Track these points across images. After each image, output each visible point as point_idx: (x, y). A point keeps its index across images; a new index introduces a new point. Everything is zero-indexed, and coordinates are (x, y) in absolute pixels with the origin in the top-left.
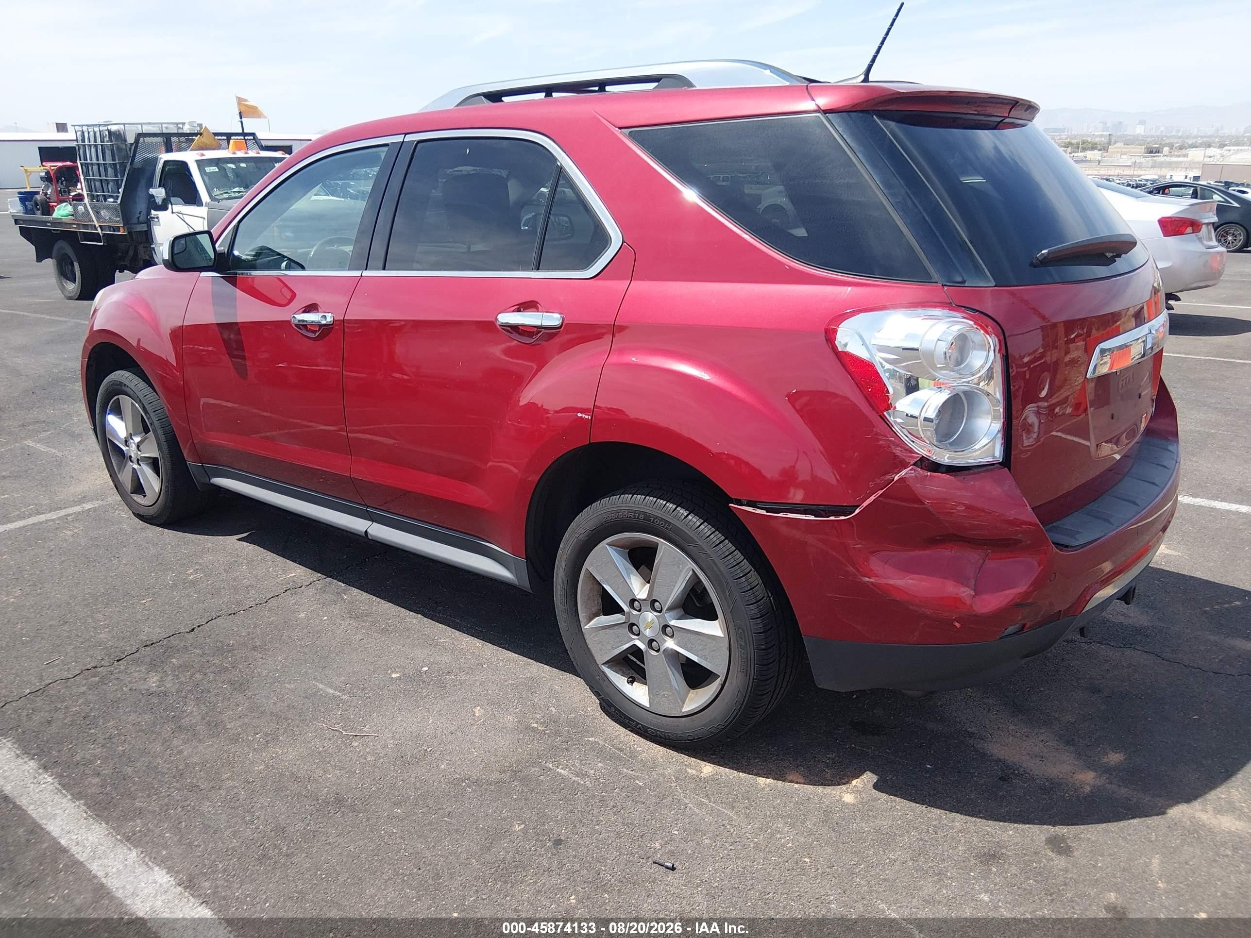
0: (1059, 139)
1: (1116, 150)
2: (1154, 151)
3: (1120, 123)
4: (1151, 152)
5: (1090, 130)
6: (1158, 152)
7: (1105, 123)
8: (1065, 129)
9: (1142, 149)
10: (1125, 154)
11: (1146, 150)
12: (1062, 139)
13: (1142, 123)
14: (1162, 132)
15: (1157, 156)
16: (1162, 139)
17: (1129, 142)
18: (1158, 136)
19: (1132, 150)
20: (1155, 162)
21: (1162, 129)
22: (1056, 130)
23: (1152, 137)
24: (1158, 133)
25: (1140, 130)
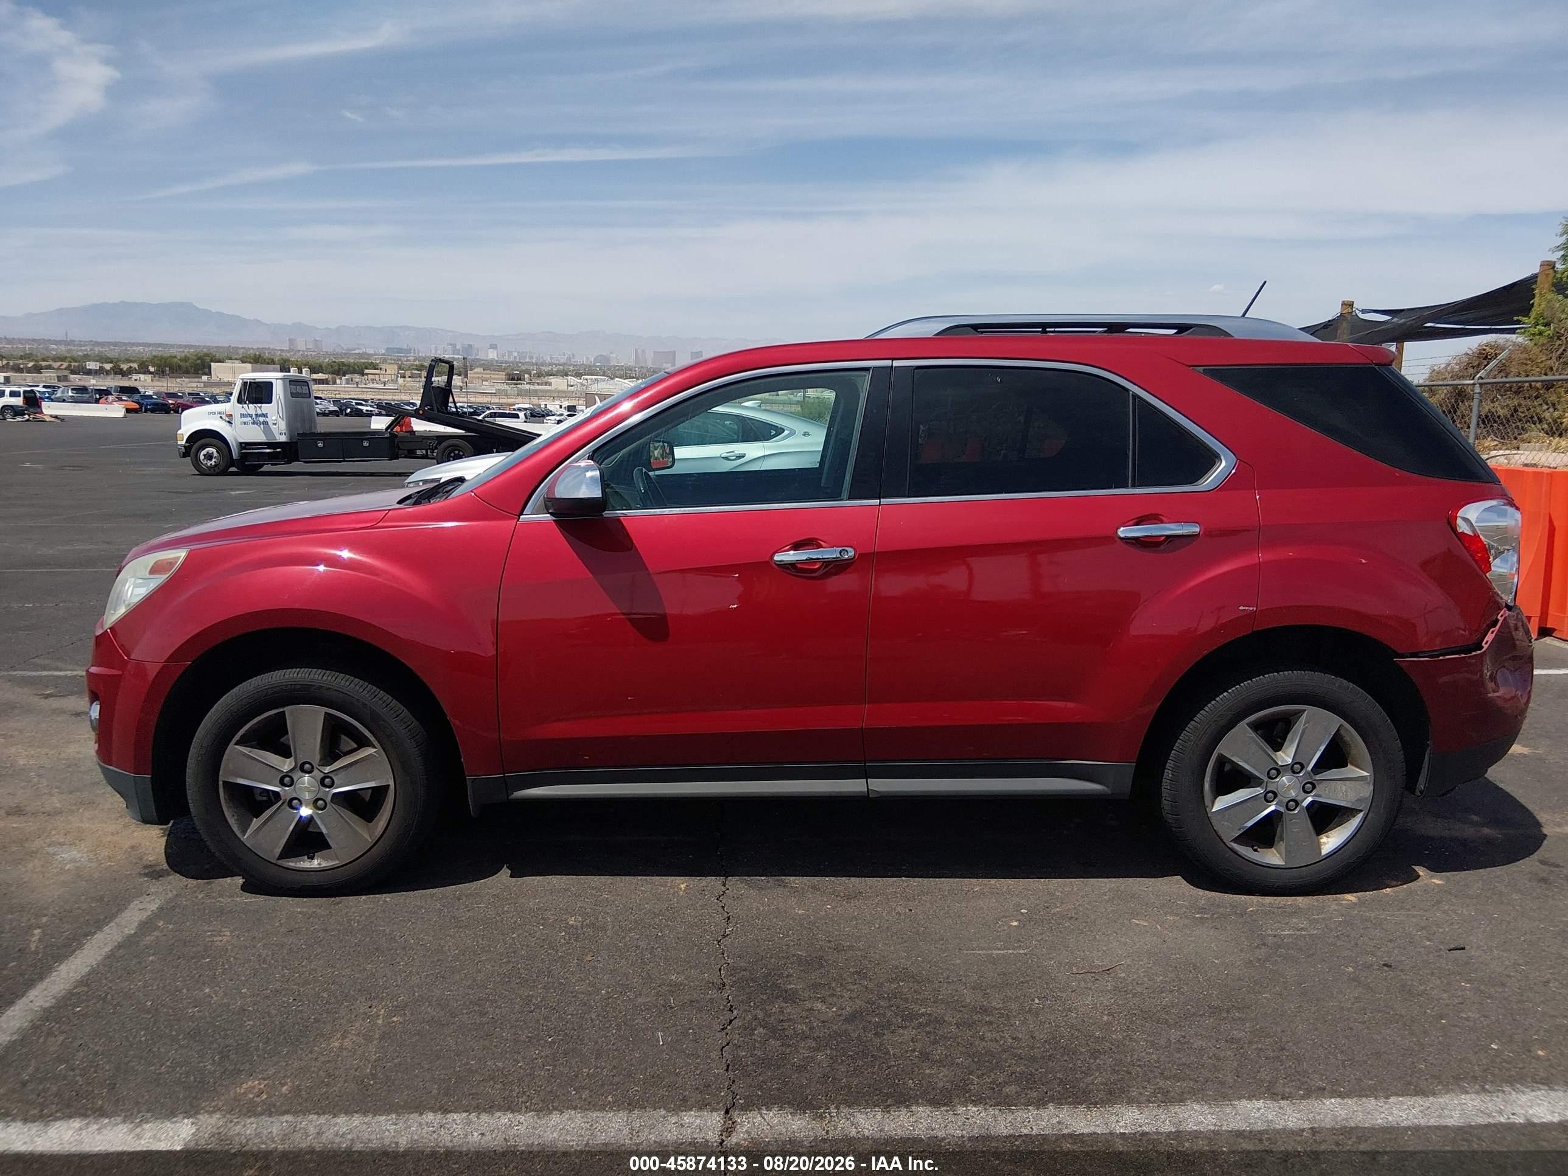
0: (407, 361)
1: (477, 375)
2: (516, 377)
3: (470, 346)
4: (513, 379)
5: (439, 352)
6: (520, 380)
7: (454, 346)
8: (411, 349)
9: (502, 375)
10: (487, 381)
11: (507, 377)
12: (410, 361)
13: (493, 347)
14: (515, 357)
15: (521, 384)
16: (517, 365)
17: (488, 366)
18: (512, 362)
19: (493, 376)
20: (521, 390)
21: (515, 354)
22: (400, 350)
23: (506, 362)
24: (512, 359)
25: (492, 355)
